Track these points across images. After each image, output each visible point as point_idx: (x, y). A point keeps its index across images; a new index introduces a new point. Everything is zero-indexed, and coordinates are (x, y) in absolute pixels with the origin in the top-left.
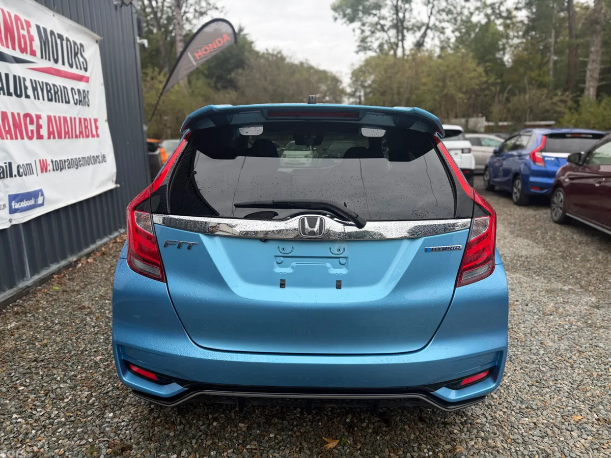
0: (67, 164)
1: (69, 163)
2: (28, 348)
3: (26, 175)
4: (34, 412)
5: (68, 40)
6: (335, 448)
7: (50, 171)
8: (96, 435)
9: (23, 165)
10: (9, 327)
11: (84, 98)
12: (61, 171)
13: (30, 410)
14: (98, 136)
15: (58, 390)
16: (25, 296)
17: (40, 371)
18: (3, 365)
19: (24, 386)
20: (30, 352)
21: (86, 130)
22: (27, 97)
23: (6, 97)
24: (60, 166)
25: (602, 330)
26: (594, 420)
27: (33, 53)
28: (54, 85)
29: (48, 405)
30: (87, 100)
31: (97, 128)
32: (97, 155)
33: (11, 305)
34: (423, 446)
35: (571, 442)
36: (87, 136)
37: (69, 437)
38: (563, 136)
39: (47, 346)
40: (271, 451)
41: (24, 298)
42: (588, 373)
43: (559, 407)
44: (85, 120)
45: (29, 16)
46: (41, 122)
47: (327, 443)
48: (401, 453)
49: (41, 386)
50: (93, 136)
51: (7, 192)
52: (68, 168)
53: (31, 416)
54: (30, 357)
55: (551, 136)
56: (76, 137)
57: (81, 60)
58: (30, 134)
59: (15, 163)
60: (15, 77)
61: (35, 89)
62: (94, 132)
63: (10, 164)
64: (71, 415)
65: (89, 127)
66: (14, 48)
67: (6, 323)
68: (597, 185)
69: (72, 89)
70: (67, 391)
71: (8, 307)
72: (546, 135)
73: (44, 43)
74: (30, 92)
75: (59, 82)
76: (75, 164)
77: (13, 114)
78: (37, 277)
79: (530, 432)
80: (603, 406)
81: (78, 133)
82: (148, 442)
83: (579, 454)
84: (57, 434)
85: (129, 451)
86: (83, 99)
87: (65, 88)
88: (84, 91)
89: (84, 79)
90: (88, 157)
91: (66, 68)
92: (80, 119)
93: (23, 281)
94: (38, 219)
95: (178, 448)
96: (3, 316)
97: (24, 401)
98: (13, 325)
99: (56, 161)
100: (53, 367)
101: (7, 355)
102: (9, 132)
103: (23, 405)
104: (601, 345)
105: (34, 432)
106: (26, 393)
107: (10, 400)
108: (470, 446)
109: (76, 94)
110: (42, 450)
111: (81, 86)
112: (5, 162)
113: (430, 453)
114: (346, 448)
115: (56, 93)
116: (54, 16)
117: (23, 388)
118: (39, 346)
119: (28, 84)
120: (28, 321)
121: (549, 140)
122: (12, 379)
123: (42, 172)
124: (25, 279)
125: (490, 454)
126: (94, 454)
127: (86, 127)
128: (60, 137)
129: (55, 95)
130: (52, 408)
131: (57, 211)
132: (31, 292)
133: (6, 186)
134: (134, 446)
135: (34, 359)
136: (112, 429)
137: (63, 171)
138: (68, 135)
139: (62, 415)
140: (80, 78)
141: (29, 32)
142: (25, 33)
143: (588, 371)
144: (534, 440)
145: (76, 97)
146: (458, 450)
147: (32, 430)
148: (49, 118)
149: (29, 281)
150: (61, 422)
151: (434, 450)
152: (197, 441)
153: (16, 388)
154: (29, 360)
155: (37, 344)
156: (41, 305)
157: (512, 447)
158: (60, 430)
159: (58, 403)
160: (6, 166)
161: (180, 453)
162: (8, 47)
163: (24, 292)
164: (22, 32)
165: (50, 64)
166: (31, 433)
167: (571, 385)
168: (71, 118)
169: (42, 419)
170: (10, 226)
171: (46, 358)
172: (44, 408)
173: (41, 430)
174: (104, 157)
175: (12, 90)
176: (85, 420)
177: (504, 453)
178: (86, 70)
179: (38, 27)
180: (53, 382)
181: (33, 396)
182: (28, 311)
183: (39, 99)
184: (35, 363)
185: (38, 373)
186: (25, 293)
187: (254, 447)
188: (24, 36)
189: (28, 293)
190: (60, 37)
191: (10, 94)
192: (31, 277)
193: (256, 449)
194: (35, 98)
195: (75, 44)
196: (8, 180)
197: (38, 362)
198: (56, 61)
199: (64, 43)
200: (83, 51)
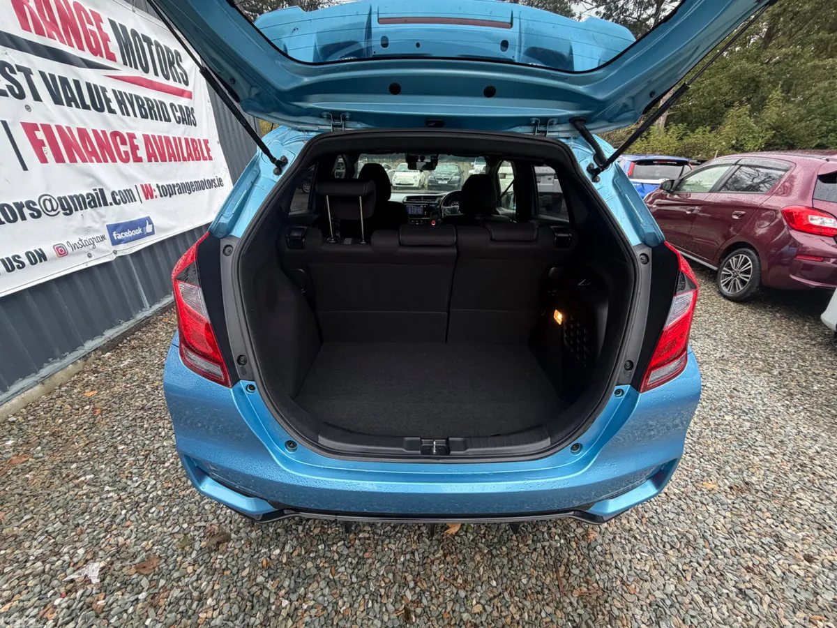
0: (176, 189)
1: (180, 188)
2: (137, 392)
3: (125, 203)
4: (129, 483)
5: (158, 45)
6: (457, 533)
7: (156, 197)
8: (193, 517)
9: (119, 191)
10: (122, 365)
11: (189, 116)
12: (170, 196)
13: (124, 480)
14: (211, 158)
15: (161, 449)
16: (145, 327)
17: (146, 422)
18: (107, 415)
19: (125, 444)
20: (138, 397)
21: (196, 151)
22: (112, 111)
23: (82, 111)
24: (168, 191)
25: (705, 367)
26: (726, 488)
27: (111, 57)
28: (148, 100)
29: (146, 472)
30: (192, 118)
31: (208, 150)
32: (212, 178)
33: (128, 338)
34: (553, 530)
35: (710, 521)
36: (198, 159)
37: (162, 521)
38: (649, 162)
39: (157, 389)
40: (387, 541)
41: (144, 329)
42: (705, 422)
43: (686, 470)
44: (193, 141)
45: (97, 7)
46: (136, 142)
47: (448, 528)
48: (530, 542)
49: (142, 444)
50: (205, 159)
51: (104, 222)
52: (179, 193)
53: (124, 489)
54: (137, 404)
55: (640, 163)
56: (185, 160)
57: (179, 71)
58: (124, 156)
59: (108, 190)
60: (88, 85)
61: (121, 103)
62: (206, 155)
63: (101, 191)
64: (170, 485)
65: (199, 148)
66: (81, 48)
67: (120, 360)
68: (688, 213)
69: (172, 105)
70: (170, 451)
71: (125, 341)
72: (635, 162)
73: (125, 46)
74: (114, 105)
75: (154, 95)
76: (187, 188)
77: (95, 132)
78: (157, 306)
79: (664, 507)
80: (730, 467)
81: (186, 155)
82: (249, 529)
83: (723, 540)
84: (150, 515)
85: (226, 543)
86: (187, 117)
87: (162, 103)
88: (187, 108)
89: (186, 94)
90: (201, 181)
91: (161, 80)
92: (186, 140)
93: (142, 311)
94: (150, 248)
95: (282, 539)
96: (119, 351)
97: (121, 467)
98: (126, 363)
99: (162, 186)
100: (160, 417)
101: (113, 402)
102: (94, 153)
103: (118, 473)
104: (709, 385)
105: (124, 512)
106: (124, 455)
107: (106, 464)
108: (603, 530)
109: (177, 111)
110: (129, 541)
111: (183, 102)
112: (94, 188)
113: (562, 541)
114: (469, 535)
115: (151, 109)
116: (134, 11)
117: (123, 447)
118: (150, 390)
119: (110, 95)
120: (143, 358)
121: (637, 166)
122: (113, 434)
123: (147, 198)
124: (144, 309)
125: (627, 541)
126: (185, 549)
127: (195, 149)
128: (164, 160)
129: (150, 111)
130: (151, 475)
131: (173, 239)
132: (151, 322)
133: (102, 216)
134: (233, 536)
135: (141, 406)
136: (212, 507)
137: (174, 196)
138: (174, 157)
139: (159, 486)
140: (181, 93)
141: (99, 28)
142: (94, 28)
143: (704, 418)
144: (670, 519)
145: (178, 114)
146: (591, 536)
147: (122, 510)
148: (146, 138)
149: (148, 312)
150: (158, 495)
151: (565, 535)
152: (304, 528)
153: (116, 448)
154: (136, 408)
155: (147, 387)
156: (159, 337)
157: (648, 530)
158: (153, 509)
159: (157, 468)
160: (97, 194)
161: (284, 547)
162: (71, 45)
163: (143, 323)
164: (88, 26)
165: (139, 73)
166: (121, 514)
167: (691, 437)
168: (174, 138)
169: (137, 492)
170: (115, 258)
171: (154, 405)
172: (140, 475)
173: (131, 510)
174: (220, 181)
175: (88, 102)
176: (183, 493)
177: (642, 539)
178: (187, 83)
179: (113, 23)
180: (157, 438)
181: (131, 459)
182: (144, 345)
183: (128, 115)
184: (142, 411)
185: (142, 426)
186: (146, 323)
187: (367, 535)
188: (93, 33)
189: (148, 323)
190: (147, 40)
191: (86, 107)
192: (150, 307)
193: (369, 539)
194: (123, 114)
195: (168, 51)
196: (103, 209)
197: (145, 411)
198: (146, 70)
199: (154, 48)
200: (181, 61)
